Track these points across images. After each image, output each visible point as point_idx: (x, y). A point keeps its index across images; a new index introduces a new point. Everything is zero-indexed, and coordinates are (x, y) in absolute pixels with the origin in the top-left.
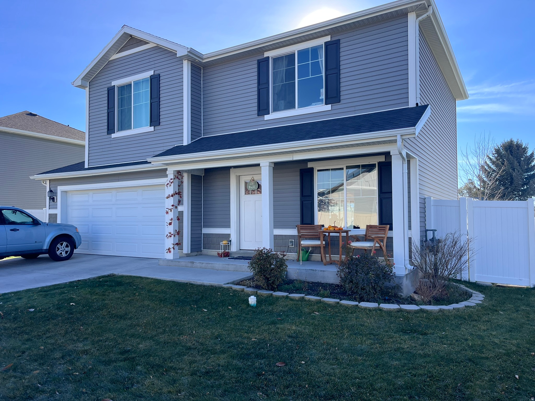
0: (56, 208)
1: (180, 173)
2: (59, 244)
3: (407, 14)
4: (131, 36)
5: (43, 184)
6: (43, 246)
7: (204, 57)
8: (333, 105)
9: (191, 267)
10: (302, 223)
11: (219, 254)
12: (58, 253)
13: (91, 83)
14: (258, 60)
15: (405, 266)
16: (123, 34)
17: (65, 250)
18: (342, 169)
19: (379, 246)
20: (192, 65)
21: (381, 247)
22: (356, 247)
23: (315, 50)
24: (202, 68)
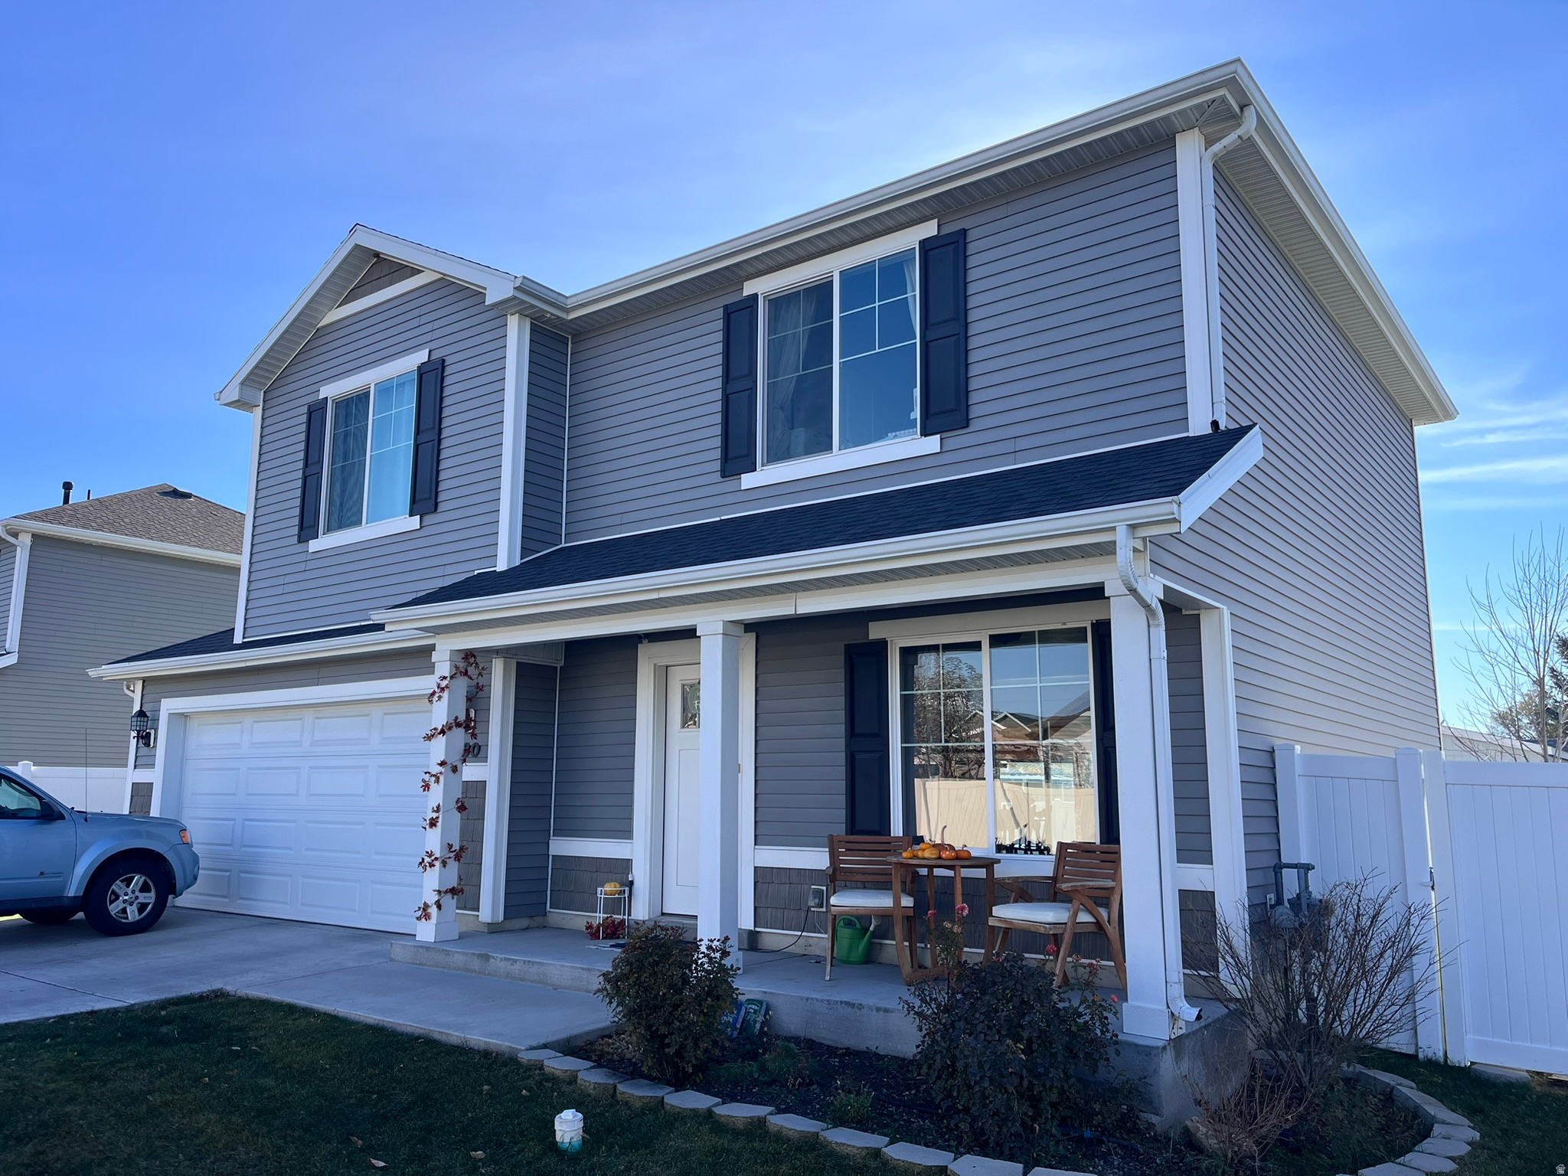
0: (152, 765)
1: (472, 660)
2: (118, 882)
3: (1174, 138)
4: (377, 255)
5: (127, 692)
6: (64, 886)
7: (570, 303)
8: (945, 435)
9: (480, 973)
10: (852, 828)
11: (589, 927)
12: (114, 909)
13: (270, 395)
14: (726, 307)
15: (1168, 1007)
16: (353, 250)
17: (138, 901)
18: (976, 646)
19: (1095, 921)
20: (534, 329)
21: (1098, 924)
22: (1011, 923)
23: (893, 268)
24: (570, 337)
